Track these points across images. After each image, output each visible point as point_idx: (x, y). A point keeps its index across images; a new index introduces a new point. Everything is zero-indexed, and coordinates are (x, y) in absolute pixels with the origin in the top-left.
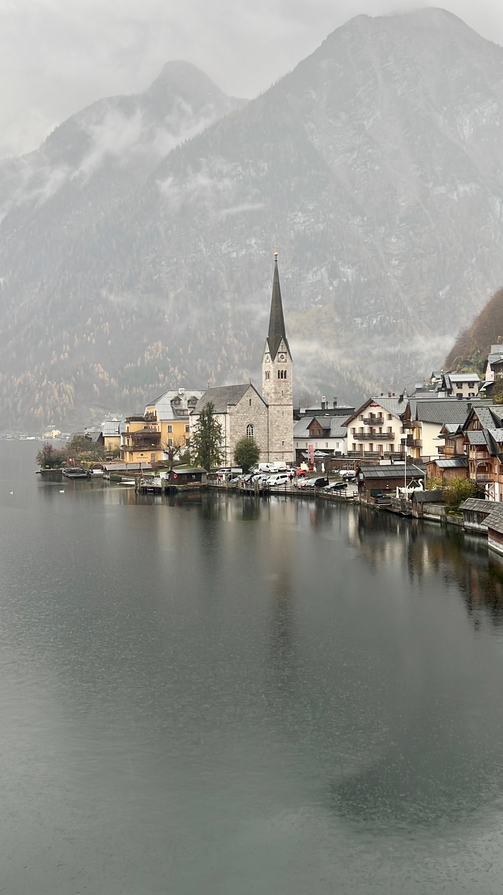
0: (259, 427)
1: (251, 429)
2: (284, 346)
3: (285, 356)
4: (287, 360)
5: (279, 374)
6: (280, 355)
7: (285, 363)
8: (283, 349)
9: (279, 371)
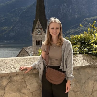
2: (40, 25)
3: (41, 31)
4: (42, 33)
5: (37, 42)
6: (37, 30)
7: (40, 35)
8: (39, 26)
9: (37, 40)
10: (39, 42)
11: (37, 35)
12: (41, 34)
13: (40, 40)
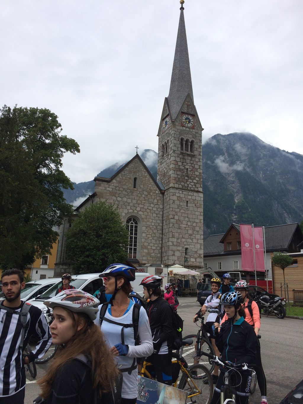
0: (148, 223)
1: (134, 225)
5: (182, 143)
7: (191, 130)
9: (182, 139)
10: (187, 145)
11: (184, 128)
13: (190, 140)
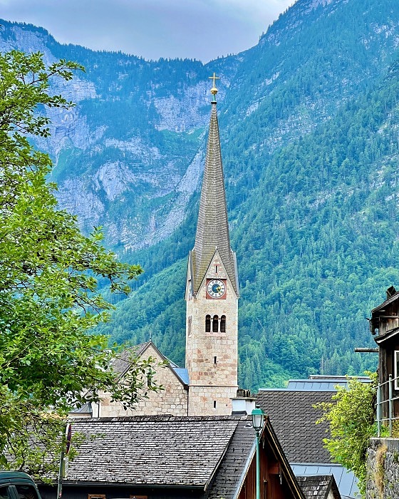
2: (222, 267)
3: (223, 287)
4: (226, 294)
5: (208, 322)
6: (211, 283)
7: (222, 301)
8: (219, 272)
9: (208, 316)
10: (215, 322)
11: (211, 301)
12: (224, 297)
